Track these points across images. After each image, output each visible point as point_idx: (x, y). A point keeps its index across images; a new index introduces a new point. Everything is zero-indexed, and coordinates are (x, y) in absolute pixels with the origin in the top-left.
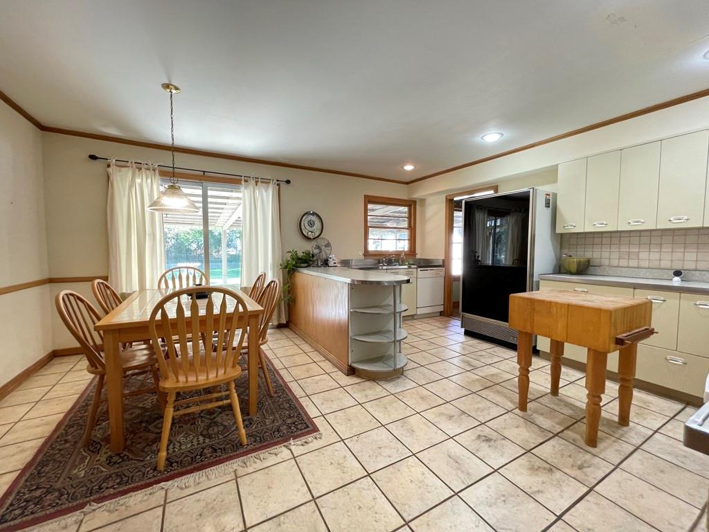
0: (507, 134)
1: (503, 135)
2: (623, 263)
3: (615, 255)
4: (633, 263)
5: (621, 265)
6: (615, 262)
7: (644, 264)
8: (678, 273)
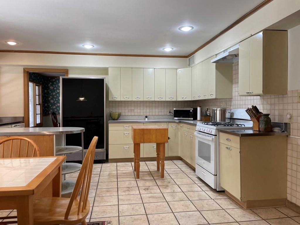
0: (96, 47)
1: (94, 46)
2: (130, 114)
3: (127, 111)
4: (133, 114)
5: (129, 115)
6: (127, 114)
7: (136, 114)
8: (146, 117)
